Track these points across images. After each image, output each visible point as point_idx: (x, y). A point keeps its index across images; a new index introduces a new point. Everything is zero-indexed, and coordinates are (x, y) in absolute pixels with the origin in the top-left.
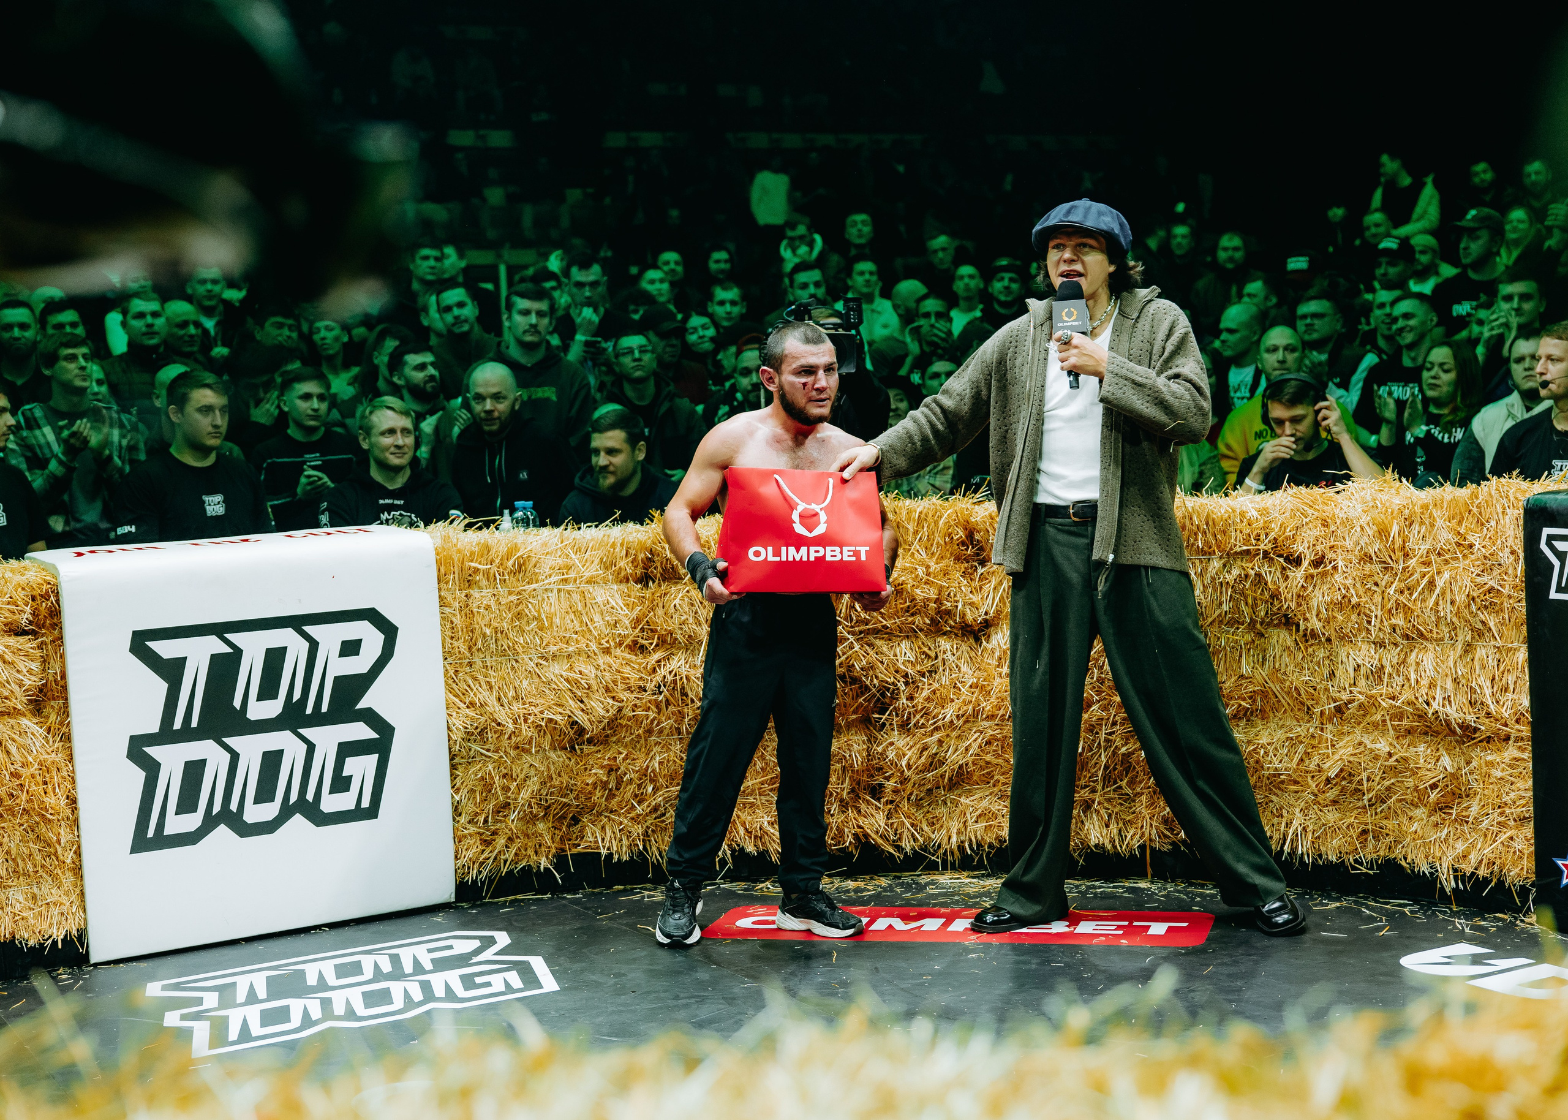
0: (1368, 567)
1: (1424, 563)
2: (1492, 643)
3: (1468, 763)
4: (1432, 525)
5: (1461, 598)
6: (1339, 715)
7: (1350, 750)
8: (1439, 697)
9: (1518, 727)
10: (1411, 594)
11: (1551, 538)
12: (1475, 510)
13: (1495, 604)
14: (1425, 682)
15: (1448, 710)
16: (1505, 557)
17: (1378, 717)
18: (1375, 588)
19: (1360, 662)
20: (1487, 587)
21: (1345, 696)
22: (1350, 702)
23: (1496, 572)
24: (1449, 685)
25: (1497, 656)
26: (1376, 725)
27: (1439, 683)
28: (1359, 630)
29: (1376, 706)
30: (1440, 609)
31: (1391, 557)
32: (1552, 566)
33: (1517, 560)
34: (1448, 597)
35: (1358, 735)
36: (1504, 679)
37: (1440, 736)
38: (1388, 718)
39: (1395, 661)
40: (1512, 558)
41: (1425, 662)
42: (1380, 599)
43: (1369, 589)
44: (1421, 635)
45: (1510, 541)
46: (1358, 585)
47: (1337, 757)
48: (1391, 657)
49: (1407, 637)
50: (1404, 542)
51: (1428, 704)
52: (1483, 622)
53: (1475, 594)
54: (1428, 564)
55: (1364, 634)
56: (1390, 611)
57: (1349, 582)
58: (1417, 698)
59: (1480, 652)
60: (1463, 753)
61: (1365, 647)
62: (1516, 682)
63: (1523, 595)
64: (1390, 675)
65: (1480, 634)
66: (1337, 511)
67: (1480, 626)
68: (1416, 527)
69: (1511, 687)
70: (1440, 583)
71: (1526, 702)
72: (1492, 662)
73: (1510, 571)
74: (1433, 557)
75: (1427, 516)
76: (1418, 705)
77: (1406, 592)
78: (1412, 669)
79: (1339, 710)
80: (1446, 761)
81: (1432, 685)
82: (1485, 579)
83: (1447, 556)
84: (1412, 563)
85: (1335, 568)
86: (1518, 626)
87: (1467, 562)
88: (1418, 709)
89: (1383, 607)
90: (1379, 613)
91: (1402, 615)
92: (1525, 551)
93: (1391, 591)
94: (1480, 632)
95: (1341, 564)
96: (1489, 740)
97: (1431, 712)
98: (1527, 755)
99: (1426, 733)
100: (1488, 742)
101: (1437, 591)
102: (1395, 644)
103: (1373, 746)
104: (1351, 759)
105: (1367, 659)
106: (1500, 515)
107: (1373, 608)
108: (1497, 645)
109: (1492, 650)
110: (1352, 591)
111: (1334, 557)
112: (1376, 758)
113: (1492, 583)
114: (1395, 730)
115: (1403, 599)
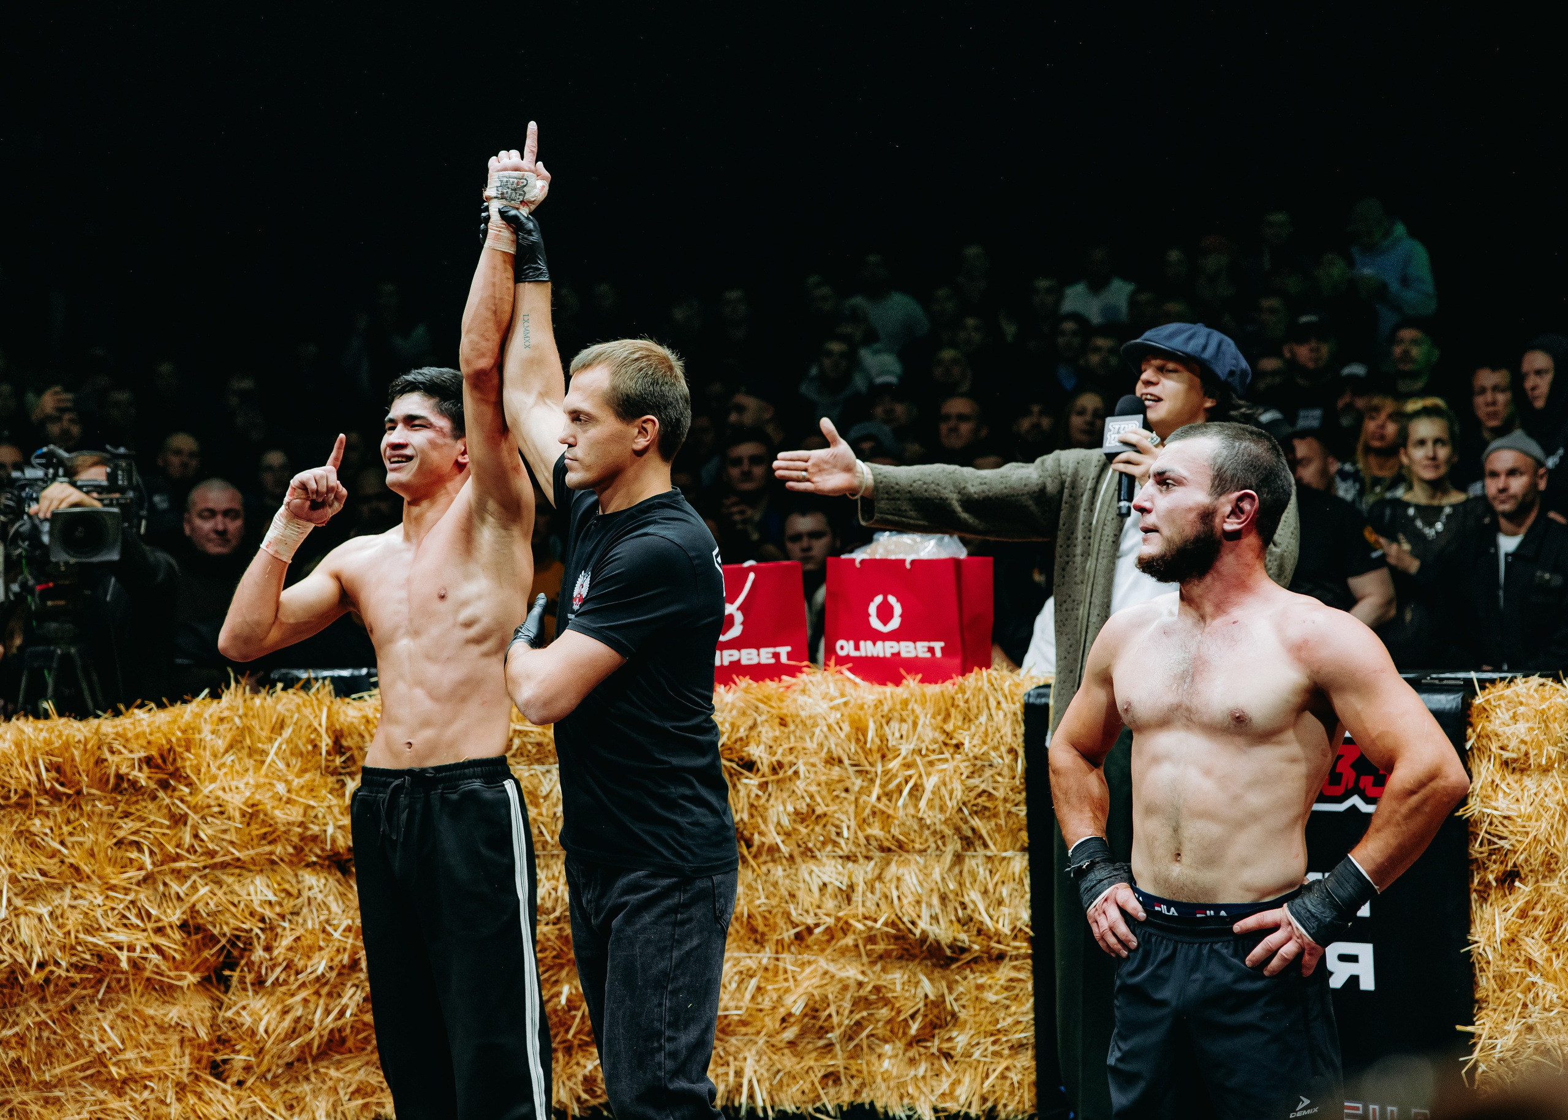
0: (836, 772)
2: (984, 852)
3: (953, 988)
4: (915, 724)
5: (951, 804)
6: (797, 942)
7: (816, 981)
8: (925, 916)
9: (1017, 944)
10: (890, 801)
12: (962, 705)
13: (987, 808)
14: (908, 900)
15: (937, 930)
16: (1001, 758)
17: (849, 940)
18: (844, 795)
19: (826, 879)
20: (980, 790)
21: (810, 921)
22: (817, 925)
23: (988, 772)
24: (935, 901)
25: (990, 866)
26: (843, 952)
27: (925, 899)
28: (824, 843)
29: (847, 929)
30: (924, 816)
31: (867, 759)
33: (1015, 760)
34: (937, 802)
35: (823, 963)
36: (997, 895)
37: (917, 961)
38: (860, 942)
39: (869, 877)
40: (1010, 757)
41: (907, 877)
42: (853, 807)
43: (837, 797)
44: (901, 846)
45: (1008, 739)
46: (824, 793)
47: (801, 990)
48: (863, 872)
49: (882, 849)
50: (882, 741)
51: (913, 922)
52: (973, 830)
53: (966, 799)
54: (908, 766)
55: (829, 848)
56: (865, 820)
57: (813, 788)
58: (900, 919)
59: (970, 863)
60: (944, 977)
61: (830, 862)
62: (1012, 895)
63: (1022, 797)
64: (862, 893)
65: (971, 844)
66: (795, 708)
67: (970, 834)
68: (895, 725)
69: (1007, 901)
70: (928, 789)
71: (1025, 915)
72: (983, 873)
73: (1007, 772)
74: (918, 759)
75: (910, 712)
76: (900, 926)
77: (886, 799)
78: (892, 885)
79: (799, 937)
80: (926, 986)
81: (917, 903)
82: (975, 781)
83: (933, 757)
84: (894, 764)
85: (796, 773)
86: (1014, 833)
87: (955, 763)
88: (901, 931)
89: (856, 816)
90: (853, 824)
91: (878, 824)
92: (1026, 749)
94: (970, 841)
95: (802, 769)
96: (977, 960)
97: (916, 933)
98: (1025, 975)
99: (901, 958)
100: (977, 963)
101: (925, 797)
102: (868, 858)
103: (841, 975)
104: (817, 991)
105: (834, 876)
106: (993, 710)
107: (844, 817)
108: (989, 853)
109: (980, 860)
110: (819, 799)
111: (795, 760)
112: (845, 988)
113: (983, 787)
114: (868, 955)
115: (881, 806)
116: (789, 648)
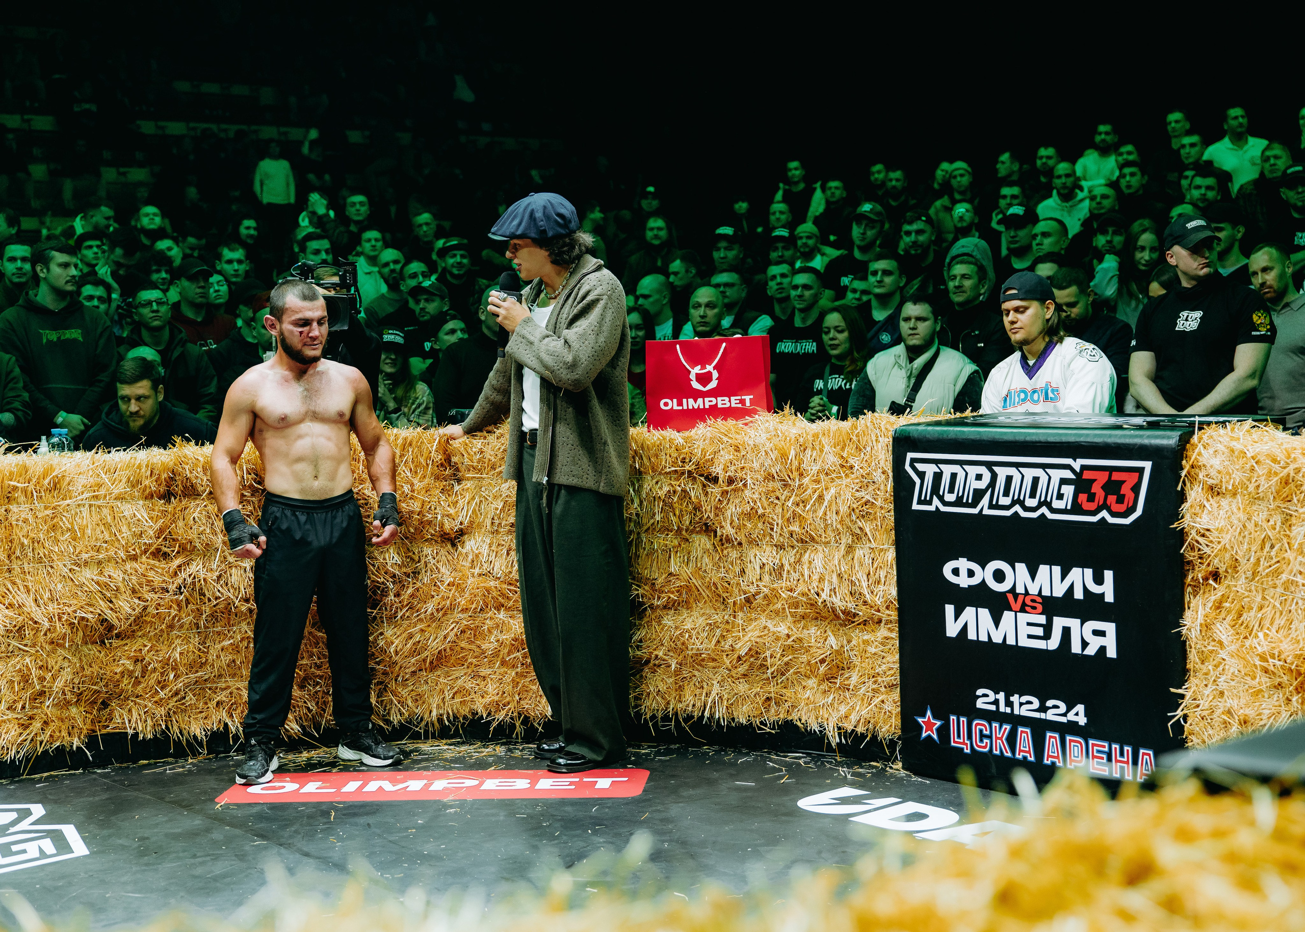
0: (771, 485)
1: (815, 481)
2: (868, 545)
3: (849, 642)
4: (822, 451)
5: (844, 509)
6: (748, 605)
7: (757, 633)
8: (827, 590)
9: (887, 612)
10: (805, 506)
11: (913, 461)
12: (854, 438)
13: (870, 514)
14: (816, 577)
15: (834, 600)
16: (878, 476)
17: (779, 606)
18: (776, 501)
19: (765, 561)
20: (864, 500)
21: (753, 589)
22: (758, 593)
23: (871, 488)
24: (835, 579)
25: (872, 555)
26: (777, 613)
27: (827, 578)
28: (764, 535)
29: (777, 597)
30: (828, 518)
31: (789, 476)
32: (914, 483)
33: (887, 479)
34: (834, 509)
35: (763, 620)
36: (877, 576)
37: (828, 621)
38: (786, 606)
39: (792, 560)
40: (883, 477)
41: (816, 561)
42: (781, 510)
43: (772, 502)
44: (813, 539)
45: (882, 463)
46: (763, 499)
47: (746, 638)
48: (788, 558)
49: (802, 541)
50: (799, 464)
51: (818, 595)
52: (860, 528)
53: (855, 506)
54: (818, 482)
55: (768, 538)
56: (788, 520)
57: (756, 496)
58: (809, 590)
59: (859, 553)
60: (845, 634)
61: (768, 549)
62: (886, 577)
63: (892, 506)
64: (789, 571)
65: (859, 538)
66: (746, 439)
67: (858, 531)
68: (809, 452)
69: (883, 580)
70: (827, 498)
71: (894, 592)
72: (868, 561)
73: (882, 487)
74: (822, 476)
75: (817, 443)
76: (810, 596)
77: (801, 505)
78: (806, 567)
79: (748, 600)
80: (832, 641)
81: (821, 580)
82: (862, 494)
83: (833, 476)
84: (806, 481)
85: (745, 485)
86: (888, 532)
87: (848, 480)
88: (810, 599)
89: (783, 517)
90: (780, 522)
91: (797, 523)
92: (893, 471)
93: (790, 504)
94: (859, 537)
95: (749, 482)
96: (865, 623)
97: (820, 601)
98: (895, 635)
99: (816, 619)
100: (865, 625)
101: (826, 503)
102: (792, 547)
103: (775, 629)
104: (758, 640)
105: (770, 559)
106: (874, 443)
107: (775, 517)
109: (868, 551)
110: (759, 504)
111: (744, 476)
112: (778, 639)
113: (868, 497)
114: (792, 616)
115: (798, 510)
116: (752, 397)
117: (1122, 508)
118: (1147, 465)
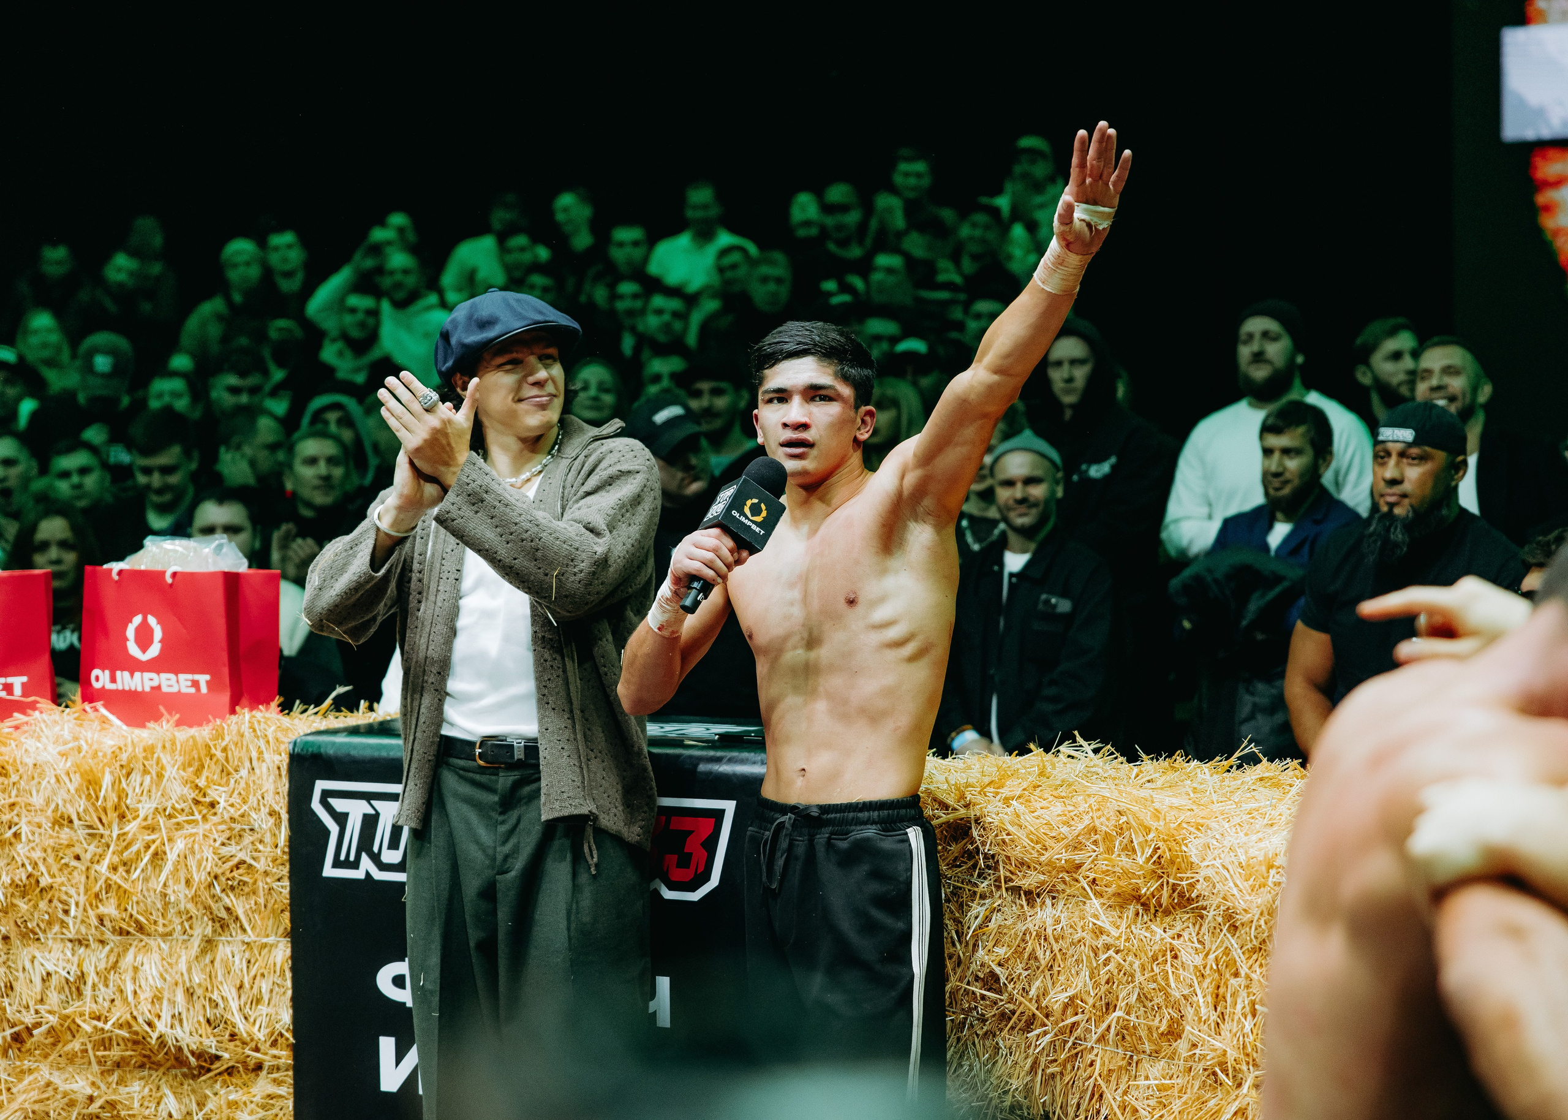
0: (65, 834)
1: (146, 828)
2: (241, 937)
3: (201, 1105)
4: (160, 776)
5: (199, 877)
6: (16, 1045)
7: (34, 1095)
8: (166, 1016)
9: (274, 1052)
10: (128, 872)
11: (326, 794)
12: (219, 754)
13: (245, 883)
14: (145, 995)
15: (178, 1032)
16: (262, 821)
17: (76, 1045)
18: (74, 863)
19: (50, 968)
20: (235, 861)
21: (29, 1019)
22: (38, 1025)
23: (248, 839)
24: (180, 997)
25: (247, 955)
26: (71, 1058)
27: (166, 995)
28: (50, 923)
29: (73, 1030)
30: (169, 891)
31: (100, 820)
32: (327, 833)
33: (278, 825)
34: (182, 875)
35: (45, 1072)
36: (255, 990)
37: (162, 1070)
38: (89, 1047)
39: (102, 966)
40: (272, 821)
41: (146, 967)
42: (83, 879)
43: (67, 865)
44: (140, 928)
45: (270, 798)
46: (50, 860)
47: (15, 1106)
48: (95, 960)
49: (122, 932)
50: (120, 798)
51: (150, 1024)
52: (228, 909)
53: (219, 871)
54: (152, 829)
55: (56, 928)
56: (97, 896)
57: (37, 855)
58: (135, 1018)
59: (224, 951)
60: (193, 1091)
61: (57, 946)
62: (271, 991)
63: (285, 870)
64: (94, 986)
65: (224, 926)
66: (18, 754)
67: (223, 914)
68: (136, 777)
69: (266, 998)
70: (172, 857)
71: (286, 1016)
72: (239, 963)
73: (268, 838)
74: (161, 820)
75: (154, 762)
76: (136, 1028)
77: (121, 869)
78: (128, 977)
79: (17, 1038)
80: (171, 1103)
81: (157, 999)
82: (231, 849)
83: (181, 818)
84: (132, 827)
85: (16, 835)
86: (276, 914)
87: (207, 826)
88: (136, 1033)
89: (86, 891)
90: (82, 899)
91: (113, 901)
92: (289, 812)
93: (103, 868)
94: (224, 923)
95: (25, 829)
96: (230, 1071)
97: (155, 1036)
98: (286, 1090)
99: (142, 1066)
100: (230, 1074)
101: (168, 867)
102: (102, 942)
103: (67, 1087)
104: (36, 1107)
105: (61, 964)
106: (255, 763)
107: (72, 891)
108: (247, 940)
109: (238, 948)
110: (43, 868)
111: (16, 819)
112: (72, 1104)
113: (241, 856)
114: (99, 1063)
115: (116, 878)
116: (25, 679)
117: (686, 875)
118: (729, 807)
